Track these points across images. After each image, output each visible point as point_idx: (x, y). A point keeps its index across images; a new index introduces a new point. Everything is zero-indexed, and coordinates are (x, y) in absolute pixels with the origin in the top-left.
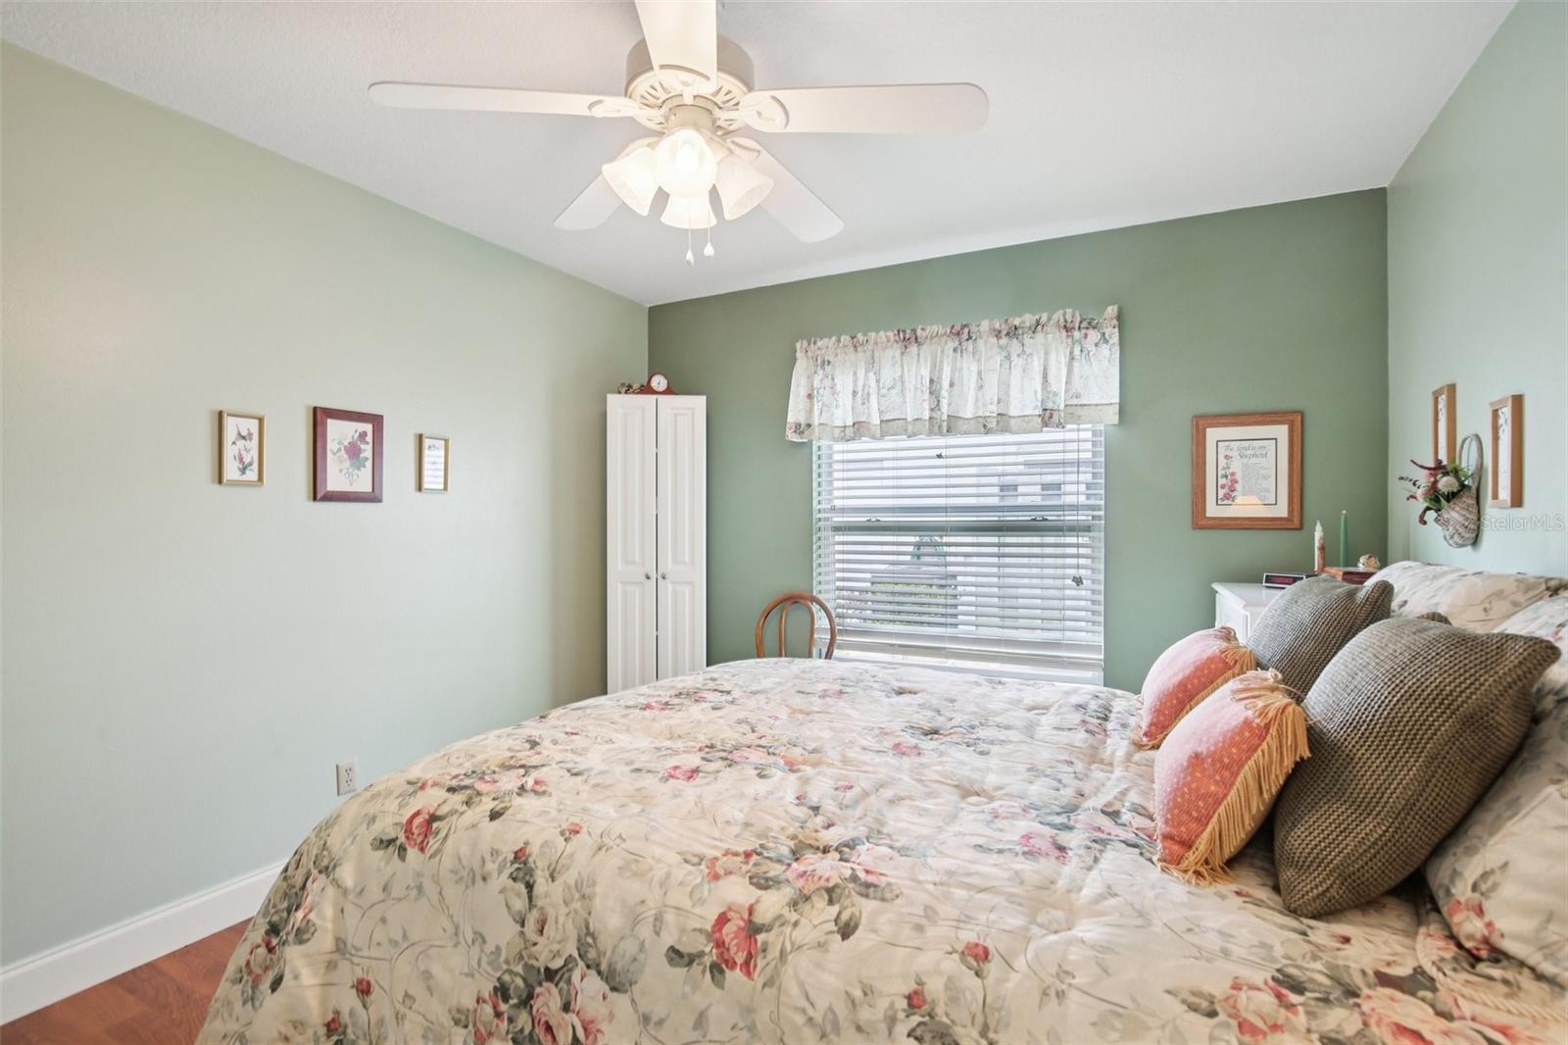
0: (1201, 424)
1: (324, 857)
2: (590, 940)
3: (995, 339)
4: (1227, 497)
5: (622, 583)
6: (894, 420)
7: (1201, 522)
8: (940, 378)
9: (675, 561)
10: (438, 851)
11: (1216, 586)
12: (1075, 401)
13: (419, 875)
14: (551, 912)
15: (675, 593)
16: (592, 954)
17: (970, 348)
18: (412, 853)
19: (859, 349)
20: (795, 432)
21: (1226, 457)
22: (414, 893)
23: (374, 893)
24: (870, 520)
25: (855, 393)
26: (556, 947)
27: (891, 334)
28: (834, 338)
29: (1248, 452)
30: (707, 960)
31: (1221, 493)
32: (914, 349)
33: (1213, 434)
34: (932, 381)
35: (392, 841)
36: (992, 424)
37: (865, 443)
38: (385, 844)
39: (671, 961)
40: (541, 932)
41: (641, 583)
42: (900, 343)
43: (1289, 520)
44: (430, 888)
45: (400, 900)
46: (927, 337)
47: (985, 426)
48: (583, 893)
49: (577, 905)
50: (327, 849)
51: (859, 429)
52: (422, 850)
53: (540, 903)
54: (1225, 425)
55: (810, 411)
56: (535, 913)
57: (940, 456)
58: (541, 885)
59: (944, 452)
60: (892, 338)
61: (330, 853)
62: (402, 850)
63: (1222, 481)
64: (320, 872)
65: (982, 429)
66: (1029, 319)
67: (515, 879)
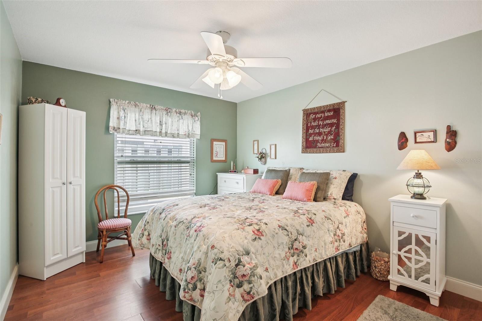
0: (213, 140)
1: (240, 253)
2: (298, 231)
3: (176, 114)
4: (216, 156)
5: (51, 188)
6: (150, 131)
7: (213, 161)
8: (163, 121)
9: (74, 176)
10: (266, 234)
11: (217, 174)
12: (194, 133)
13: (266, 240)
14: (291, 231)
15: (74, 189)
16: (299, 233)
17: (169, 114)
18: (262, 237)
19: (137, 107)
20: (113, 130)
21: (216, 148)
22: (267, 244)
23: (260, 249)
24: (131, 160)
25: (136, 120)
26: (295, 235)
27: (148, 106)
28: (127, 102)
29: (220, 147)
30: (310, 224)
31: (216, 155)
32: (154, 111)
33: (215, 143)
34: (160, 122)
35: (256, 238)
36: (176, 135)
37: (138, 136)
38: (255, 240)
39: (308, 227)
40: (292, 234)
41: (61, 187)
42: (150, 108)
43: (225, 160)
44: (269, 242)
45: (265, 247)
46: (158, 109)
47: (173, 136)
48: (292, 226)
49: (294, 228)
50: (239, 251)
51: (137, 131)
52: (263, 236)
53: (289, 231)
54: (217, 141)
55: (119, 124)
56: (289, 233)
57: (161, 142)
58: (287, 229)
59: (162, 141)
60: (148, 107)
61: (240, 251)
62: (259, 238)
63: (216, 153)
64: (242, 256)
65: (172, 137)
66: (183, 111)
67: (283, 230)
